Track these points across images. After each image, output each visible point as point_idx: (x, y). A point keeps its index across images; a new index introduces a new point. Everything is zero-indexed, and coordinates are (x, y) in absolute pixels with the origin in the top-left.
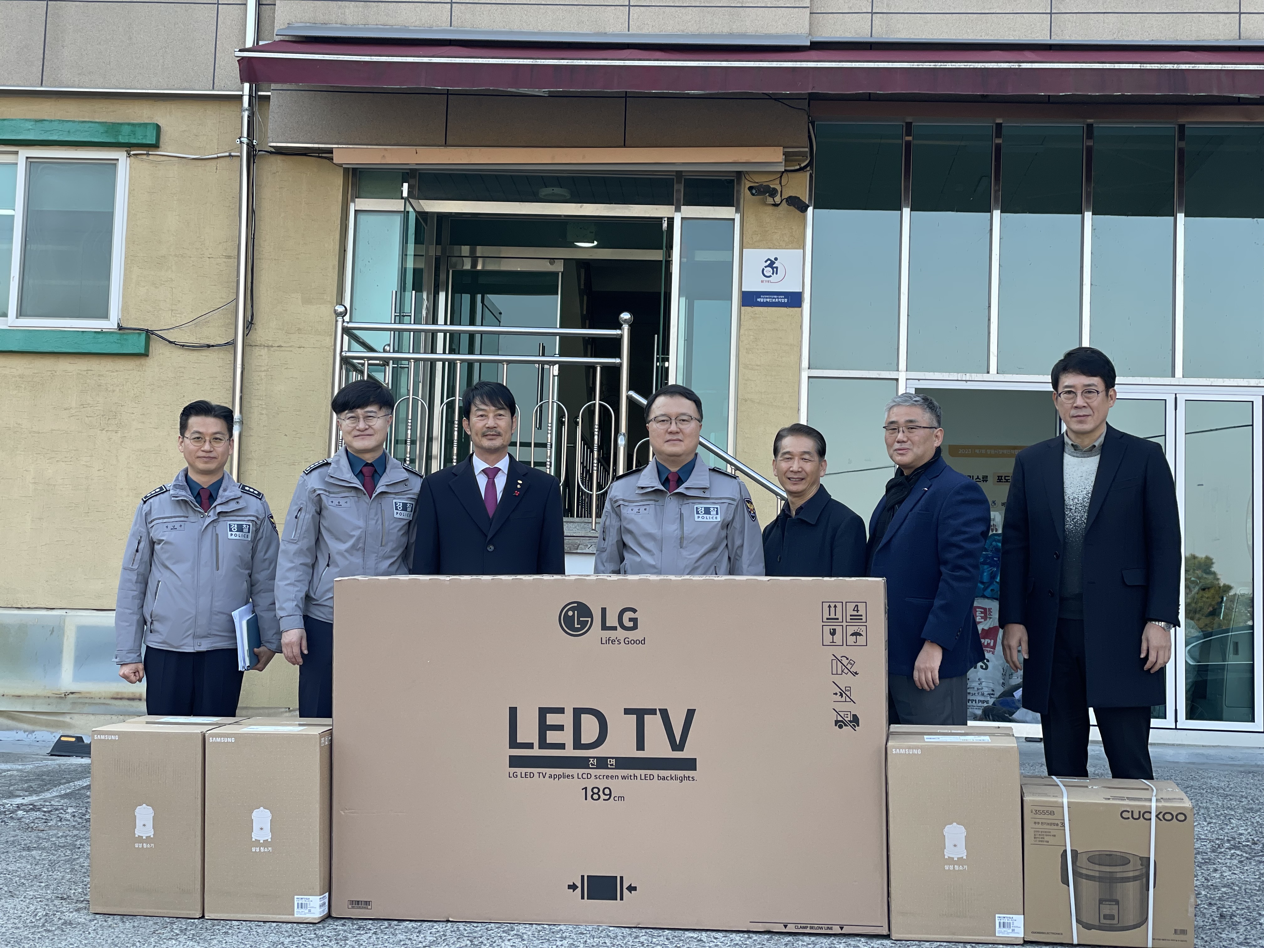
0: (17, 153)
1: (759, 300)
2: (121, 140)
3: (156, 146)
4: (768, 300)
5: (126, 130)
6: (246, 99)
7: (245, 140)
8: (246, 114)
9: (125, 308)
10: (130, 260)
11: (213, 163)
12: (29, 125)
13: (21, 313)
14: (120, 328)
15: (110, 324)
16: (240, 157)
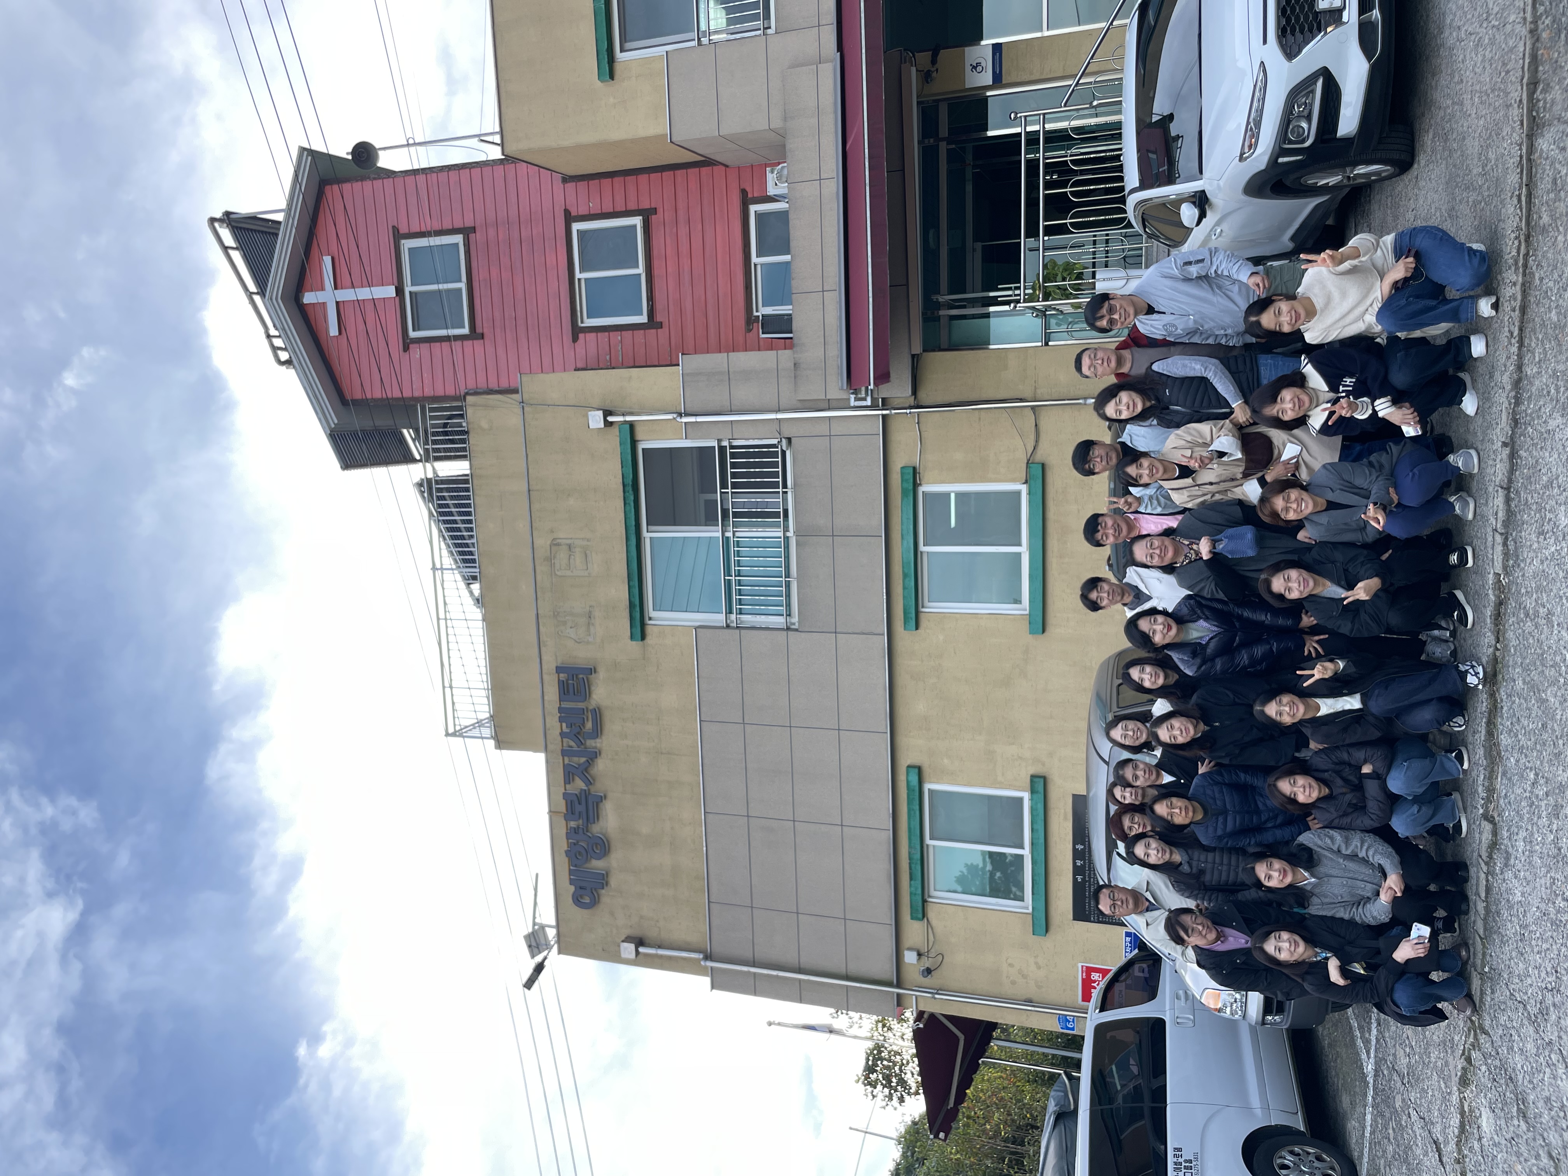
0: (921, 553)
2: (911, 487)
3: (914, 469)
5: (905, 485)
6: (885, 412)
7: (908, 411)
8: (893, 411)
9: (1013, 480)
10: (984, 479)
11: (923, 433)
12: (905, 542)
13: (1019, 545)
14: (1026, 482)
15: (1024, 489)
16: (919, 413)
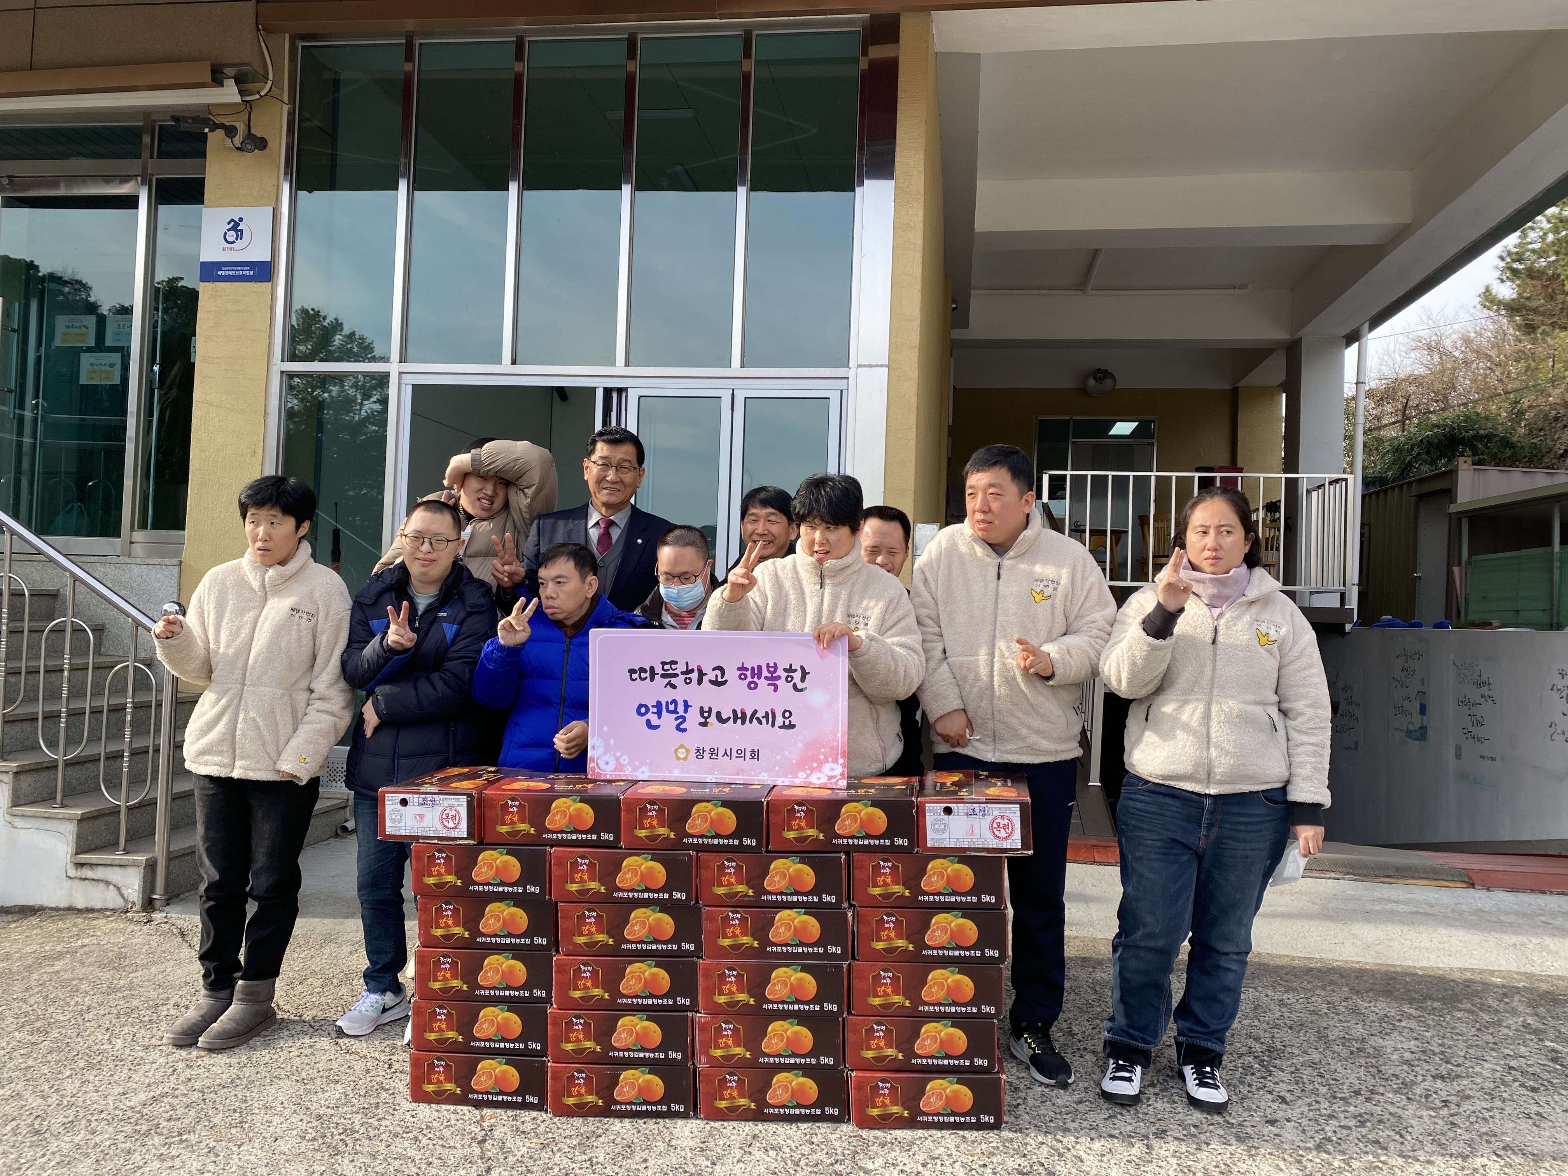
1: (219, 273)
4: (231, 273)
